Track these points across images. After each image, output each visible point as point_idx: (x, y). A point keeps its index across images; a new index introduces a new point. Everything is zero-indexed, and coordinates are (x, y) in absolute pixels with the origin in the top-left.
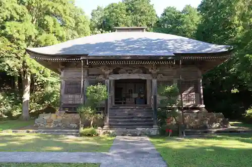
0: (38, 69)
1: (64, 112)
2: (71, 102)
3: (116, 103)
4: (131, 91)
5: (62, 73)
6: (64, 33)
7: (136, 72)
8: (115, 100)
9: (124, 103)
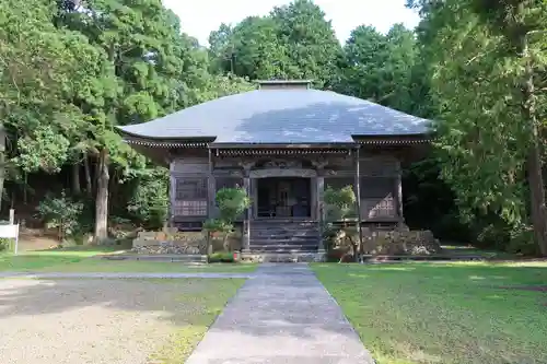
0: (125, 155)
1: (177, 229)
2: (186, 213)
3: (259, 215)
4: (285, 196)
5: (172, 166)
6: (166, 88)
7: (292, 167)
8: (259, 210)
9: (274, 215)
